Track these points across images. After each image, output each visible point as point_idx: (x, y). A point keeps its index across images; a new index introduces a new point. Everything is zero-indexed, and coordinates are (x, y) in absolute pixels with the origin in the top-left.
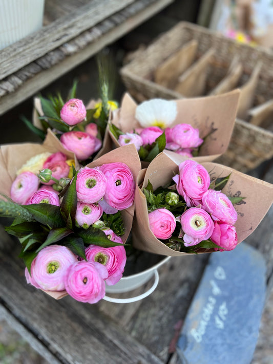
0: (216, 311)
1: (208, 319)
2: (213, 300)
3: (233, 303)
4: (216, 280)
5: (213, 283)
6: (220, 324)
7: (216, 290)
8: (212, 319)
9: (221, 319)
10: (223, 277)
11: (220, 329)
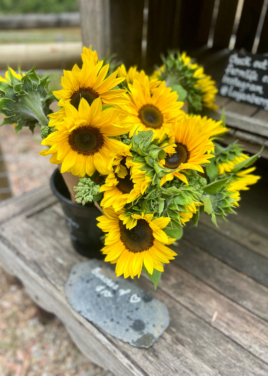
0: (108, 288)
1: (104, 281)
2: (116, 287)
3: (111, 302)
4: (131, 294)
5: (129, 291)
6: (99, 289)
7: (122, 292)
8: (104, 284)
9: (102, 290)
10: (132, 301)
11: (95, 288)
